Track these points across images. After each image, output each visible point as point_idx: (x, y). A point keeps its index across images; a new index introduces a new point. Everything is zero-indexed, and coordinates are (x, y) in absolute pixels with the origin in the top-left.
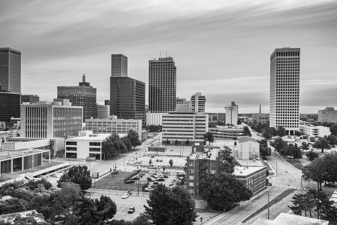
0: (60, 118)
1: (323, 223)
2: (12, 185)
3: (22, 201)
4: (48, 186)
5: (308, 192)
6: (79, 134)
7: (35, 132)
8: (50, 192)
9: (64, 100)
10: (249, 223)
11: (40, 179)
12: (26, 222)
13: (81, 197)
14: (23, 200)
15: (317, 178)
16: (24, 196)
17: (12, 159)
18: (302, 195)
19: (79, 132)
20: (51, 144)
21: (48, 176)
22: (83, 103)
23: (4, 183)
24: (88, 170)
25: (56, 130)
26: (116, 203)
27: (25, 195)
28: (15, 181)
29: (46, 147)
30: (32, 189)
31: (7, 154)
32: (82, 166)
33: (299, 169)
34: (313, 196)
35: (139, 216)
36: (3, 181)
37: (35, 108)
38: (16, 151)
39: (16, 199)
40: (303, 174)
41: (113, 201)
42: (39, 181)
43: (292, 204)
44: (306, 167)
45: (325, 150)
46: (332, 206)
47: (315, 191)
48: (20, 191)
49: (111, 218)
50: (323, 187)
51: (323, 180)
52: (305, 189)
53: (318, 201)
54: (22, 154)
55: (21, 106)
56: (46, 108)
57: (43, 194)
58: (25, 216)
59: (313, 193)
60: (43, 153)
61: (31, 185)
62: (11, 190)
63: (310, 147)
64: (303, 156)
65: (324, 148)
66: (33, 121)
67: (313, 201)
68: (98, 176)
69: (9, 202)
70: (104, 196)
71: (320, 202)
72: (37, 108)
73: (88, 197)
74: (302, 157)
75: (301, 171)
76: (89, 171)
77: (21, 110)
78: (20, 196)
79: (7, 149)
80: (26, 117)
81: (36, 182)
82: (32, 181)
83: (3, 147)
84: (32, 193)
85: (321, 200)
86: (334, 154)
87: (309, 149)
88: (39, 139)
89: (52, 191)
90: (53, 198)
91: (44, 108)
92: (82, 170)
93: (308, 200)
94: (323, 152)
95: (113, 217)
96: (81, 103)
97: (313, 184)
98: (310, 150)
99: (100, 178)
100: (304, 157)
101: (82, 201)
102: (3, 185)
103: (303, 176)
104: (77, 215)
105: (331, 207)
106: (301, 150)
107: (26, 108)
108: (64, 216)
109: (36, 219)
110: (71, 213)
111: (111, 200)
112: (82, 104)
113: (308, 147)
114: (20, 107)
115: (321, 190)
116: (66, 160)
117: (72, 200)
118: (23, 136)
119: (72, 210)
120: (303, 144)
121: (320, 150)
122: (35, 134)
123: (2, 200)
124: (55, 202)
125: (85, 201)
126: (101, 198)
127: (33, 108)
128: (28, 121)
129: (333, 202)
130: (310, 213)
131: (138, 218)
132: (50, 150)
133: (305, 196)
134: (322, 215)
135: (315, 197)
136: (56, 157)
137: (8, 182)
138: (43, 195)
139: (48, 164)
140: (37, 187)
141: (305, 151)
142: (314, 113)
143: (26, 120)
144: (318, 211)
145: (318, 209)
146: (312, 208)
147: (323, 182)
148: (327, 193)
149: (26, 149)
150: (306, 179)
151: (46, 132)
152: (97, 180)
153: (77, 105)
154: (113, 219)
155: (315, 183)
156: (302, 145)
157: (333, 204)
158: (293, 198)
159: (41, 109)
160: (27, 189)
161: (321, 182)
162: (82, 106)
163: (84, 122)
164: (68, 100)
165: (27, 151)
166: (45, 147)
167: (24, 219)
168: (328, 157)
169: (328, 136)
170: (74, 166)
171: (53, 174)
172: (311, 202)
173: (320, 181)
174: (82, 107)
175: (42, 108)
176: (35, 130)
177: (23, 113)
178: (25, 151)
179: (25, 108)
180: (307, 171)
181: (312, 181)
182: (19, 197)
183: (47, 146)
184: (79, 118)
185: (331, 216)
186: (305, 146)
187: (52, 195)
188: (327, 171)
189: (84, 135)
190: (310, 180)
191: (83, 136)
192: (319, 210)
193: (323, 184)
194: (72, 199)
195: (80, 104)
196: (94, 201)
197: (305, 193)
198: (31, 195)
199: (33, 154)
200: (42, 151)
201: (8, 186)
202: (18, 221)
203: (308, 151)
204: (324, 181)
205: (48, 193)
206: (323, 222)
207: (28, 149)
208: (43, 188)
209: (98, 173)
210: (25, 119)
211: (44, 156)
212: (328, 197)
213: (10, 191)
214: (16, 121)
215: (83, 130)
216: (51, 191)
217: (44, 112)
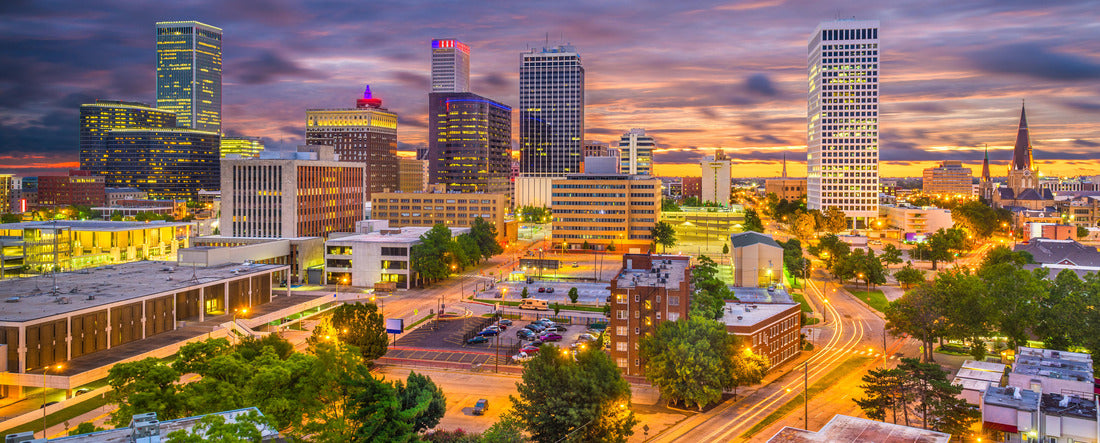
0: (310, 192)
1: (937, 438)
2: (202, 347)
3: (226, 387)
4: (283, 350)
5: (901, 364)
6: (357, 229)
7: (255, 224)
8: (289, 366)
9: (323, 148)
10: (759, 439)
11: (266, 334)
12: (237, 436)
13: (362, 377)
14: (227, 383)
15: (921, 330)
16: (230, 374)
17: (202, 287)
18: (885, 373)
19: (357, 223)
20: (292, 252)
21: (286, 327)
22: (365, 154)
23: (184, 343)
24: (378, 312)
25: (304, 218)
26: (444, 391)
27: (233, 372)
28: (209, 340)
29: (280, 260)
30: (249, 357)
31: (190, 277)
32: (363, 304)
33: (879, 309)
34: (911, 373)
35: (498, 421)
36: (181, 338)
37: (255, 168)
38: (211, 268)
39: (213, 380)
40: (888, 321)
41: (438, 387)
42: (264, 338)
43: (861, 394)
44: (896, 305)
45: (939, 264)
46: (958, 397)
47: (918, 363)
48: (222, 362)
49: (432, 427)
50: (936, 352)
51: (936, 335)
52: (892, 357)
53: (925, 385)
54: (225, 275)
55: (222, 164)
56: (280, 167)
57: (274, 369)
58: (235, 422)
59: (913, 367)
60: (274, 273)
61: (247, 347)
62: (201, 359)
63: (905, 259)
64: (886, 278)
65: (938, 258)
66: (250, 197)
67: (913, 385)
68: (402, 326)
69: (195, 388)
70: (417, 374)
71: (930, 388)
72: (260, 167)
73: (379, 377)
74: (884, 281)
75: (883, 315)
76: (381, 316)
77: (222, 172)
78: (221, 374)
79: (191, 265)
80: (235, 188)
81: (259, 342)
82: (248, 338)
83: (181, 260)
84: (248, 367)
85: (932, 383)
86: (962, 273)
87: (901, 261)
88: (263, 241)
89: (295, 362)
90: (298, 378)
91: (275, 167)
92: (365, 314)
93: (900, 384)
94: (934, 268)
95: (437, 423)
96: (360, 154)
97: (913, 345)
98: (905, 264)
99: (406, 332)
100: (890, 280)
101: (365, 386)
102: (181, 348)
103: (888, 327)
104: (354, 418)
105: (955, 401)
106: (883, 264)
107: (235, 167)
108: (323, 422)
109: (259, 427)
110: (340, 413)
111: (433, 384)
112: (363, 157)
113: (899, 257)
114: (219, 165)
115: (932, 360)
116: (327, 290)
117: (343, 384)
118: (227, 235)
119: (343, 406)
120: (889, 248)
121: (929, 264)
122: (255, 228)
123: (180, 383)
124: (302, 388)
125: (373, 385)
126: (410, 379)
127: (250, 167)
128: (240, 197)
129: (960, 389)
130: (906, 415)
131: (496, 426)
132: (289, 267)
133: (892, 373)
134: (935, 421)
135: (917, 375)
136: (303, 281)
137: (194, 340)
138: (274, 372)
139: (285, 298)
140: (259, 354)
141: (892, 265)
142: (913, 175)
143: (235, 197)
144: (925, 410)
145: (924, 405)
146: (909, 403)
147: (936, 341)
148: (945, 367)
149: (234, 265)
150: (895, 334)
151: (280, 224)
152: (399, 337)
153: (353, 161)
154: (437, 427)
155: (917, 342)
156: (885, 253)
157: (960, 393)
158: (863, 379)
159: (267, 169)
160: (237, 357)
161: (931, 340)
162: (363, 161)
163: (369, 199)
164: (332, 149)
165: (236, 269)
166: (278, 258)
167: (233, 428)
168: (946, 280)
169: (949, 230)
170: (345, 305)
171: (297, 324)
172: (908, 388)
173: (928, 337)
174: (363, 165)
175: (270, 167)
176: (255, 218)
177: (226, 180)
178: (231, 269)
179: (232, 167)
180: (899, 315)
181: (909, 338)
182: (220, 377)
183: (282, 258)
184: (357, 190)
185: (955, 423)
186: (893, 254)
187: (295, 372)
188: (945, 314)
189: (368, 230)
190: (905, 334)
191: (366, 233)
192: (927, 408)
193: (936, 346)
194: (343, 380)
195: (358, 157)
196: (393, 385)
197: (894, 367)
198: (246, 372)
199: (250, 276)
200: (272, 270)
201: (194, 351)
202: (217, 432)
203: (900, 265)
204: (939, 339)
205: (286, 369)
206: (937, 435)
207: (239, 264)
208: (274, 357)
209: (402, 320)
210: (232, 193)
211: (276, 281)
212: (948, 377)
213: (199, 363)
214: (211, 197)
215: (367, 218)
216: (292, 362)
217: (275, 176)
